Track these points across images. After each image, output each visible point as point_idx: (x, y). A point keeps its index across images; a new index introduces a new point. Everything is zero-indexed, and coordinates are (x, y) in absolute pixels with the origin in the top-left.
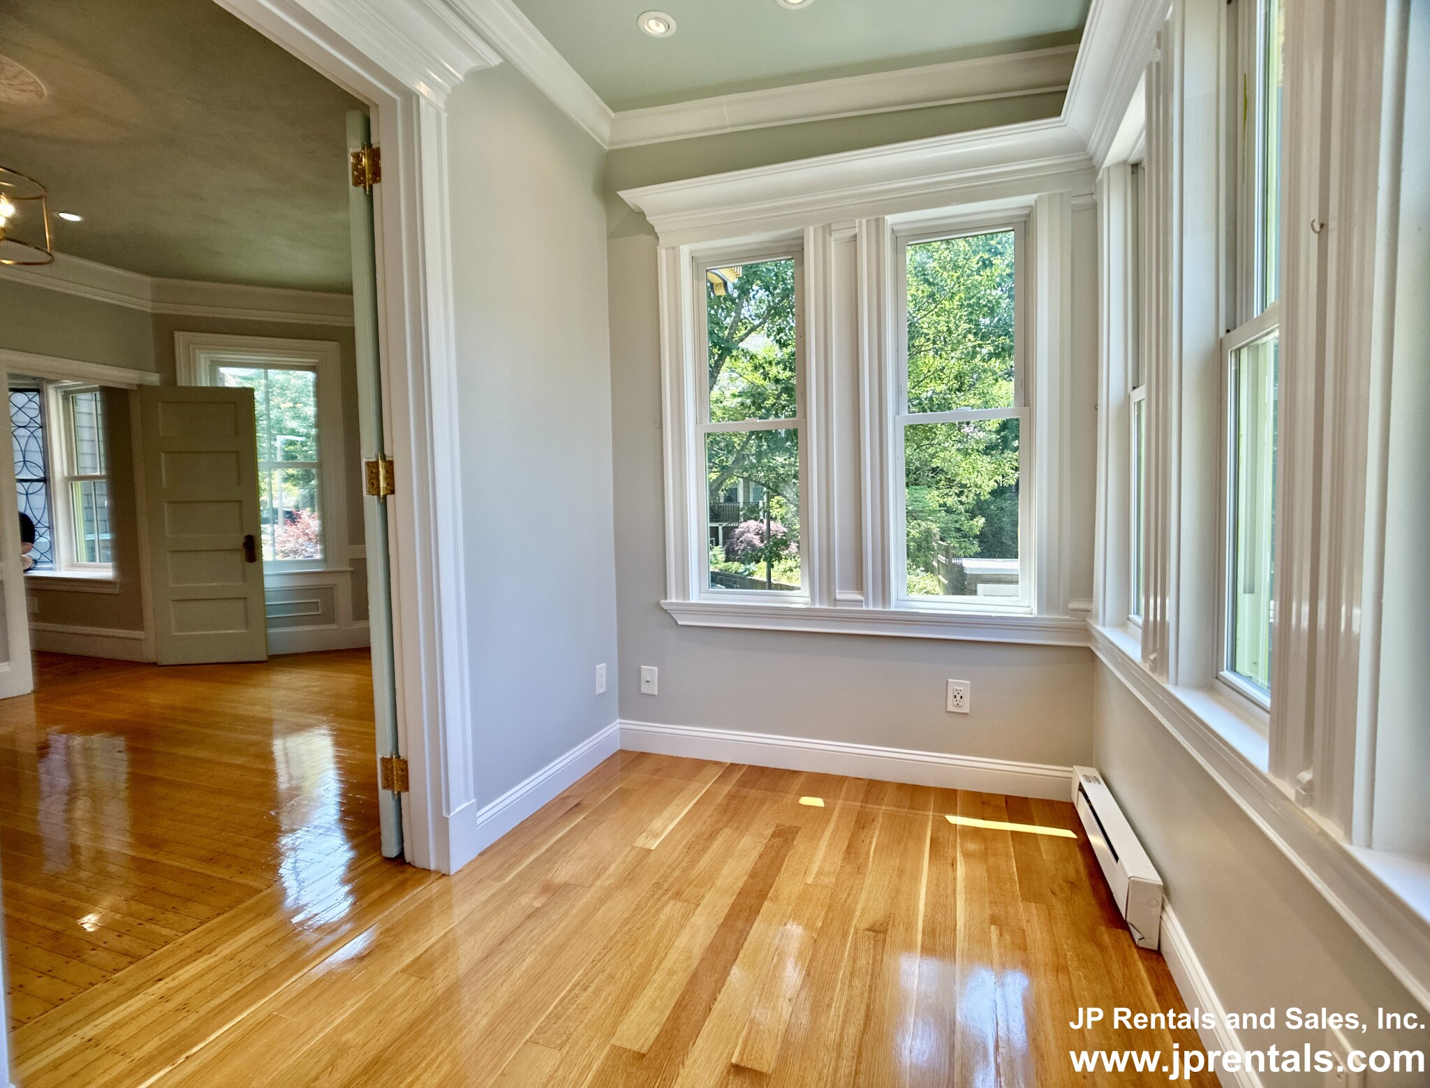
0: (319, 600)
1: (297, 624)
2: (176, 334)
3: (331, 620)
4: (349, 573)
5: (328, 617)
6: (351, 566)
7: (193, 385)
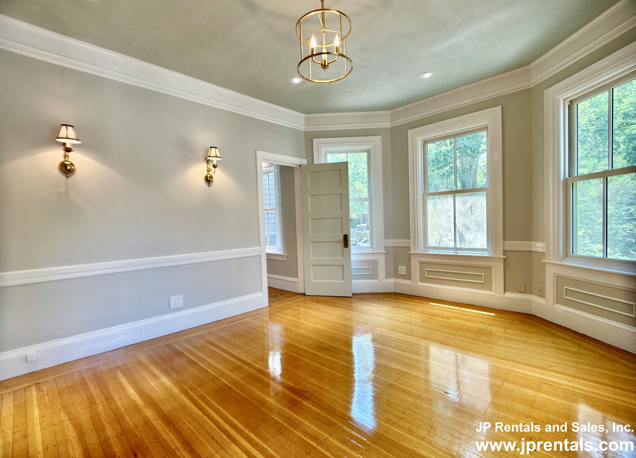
0: (370, 267)
1: (361, 279)
2: (314, 140)
3: (376, 278)
4: (384, 254)
5: (374, 276)
6: (385, 250)
7: (320, 163)
